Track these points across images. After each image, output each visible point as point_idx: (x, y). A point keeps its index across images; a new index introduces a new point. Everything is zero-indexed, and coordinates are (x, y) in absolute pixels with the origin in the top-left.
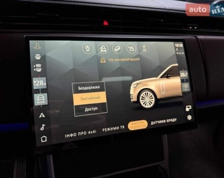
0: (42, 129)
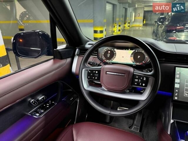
0: (176, 95)
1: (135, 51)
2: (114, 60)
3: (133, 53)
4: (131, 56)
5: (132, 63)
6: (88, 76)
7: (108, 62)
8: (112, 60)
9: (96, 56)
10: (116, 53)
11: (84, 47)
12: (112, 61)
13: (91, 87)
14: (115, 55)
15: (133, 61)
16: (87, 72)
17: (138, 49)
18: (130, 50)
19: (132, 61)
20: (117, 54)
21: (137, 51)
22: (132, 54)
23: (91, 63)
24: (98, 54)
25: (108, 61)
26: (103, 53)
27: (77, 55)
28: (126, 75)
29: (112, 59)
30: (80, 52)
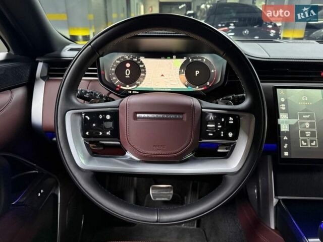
0: (285, 147)
1: (188, 60)
2: (143, 83)
3: (182, 65)
4: (180, 73)
5: (186, 87)
6: (84, 129)
7: (130, 90)
8: (138, 85)
9: (97, 78)
10: (144, 68)
11: (60, 57)
12: (139, 87)
13: (96, 159)
14: (145, 72)
15: (187, 83)
16: (79, 118)
17: (193, 55)
18: (177, 58)
19: (184, 84)
20: (147, 70)
21: (190, 61)
22: (181, 68)
23: (87, 95)
24: (100, 73)
25: (128, 87)
26: (113, 69)
27: (43, 78)
28: (185, 115)
29: (137, 82)
30: (49, 71)
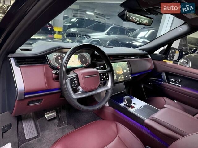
1: (79, 55)
3: (78, 57)
4: (78, 60)
6: (71, 85)
15: (81, 64)
28: (97, 75)
